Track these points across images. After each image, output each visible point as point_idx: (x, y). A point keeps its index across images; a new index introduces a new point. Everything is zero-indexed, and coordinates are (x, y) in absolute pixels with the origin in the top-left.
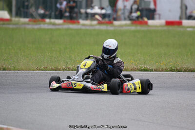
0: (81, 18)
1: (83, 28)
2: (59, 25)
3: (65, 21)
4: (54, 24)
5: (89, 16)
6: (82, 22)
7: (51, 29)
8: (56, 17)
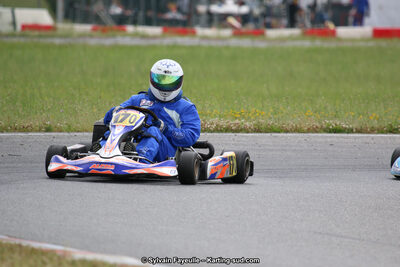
0: (198, 23)
1: (205, 43)
2: (154, 37)
3: (165, 30)
4: (144, 36)
5: (216, 18)
6: (200, 31)
7: (138, 47)
8: (148, 22)
